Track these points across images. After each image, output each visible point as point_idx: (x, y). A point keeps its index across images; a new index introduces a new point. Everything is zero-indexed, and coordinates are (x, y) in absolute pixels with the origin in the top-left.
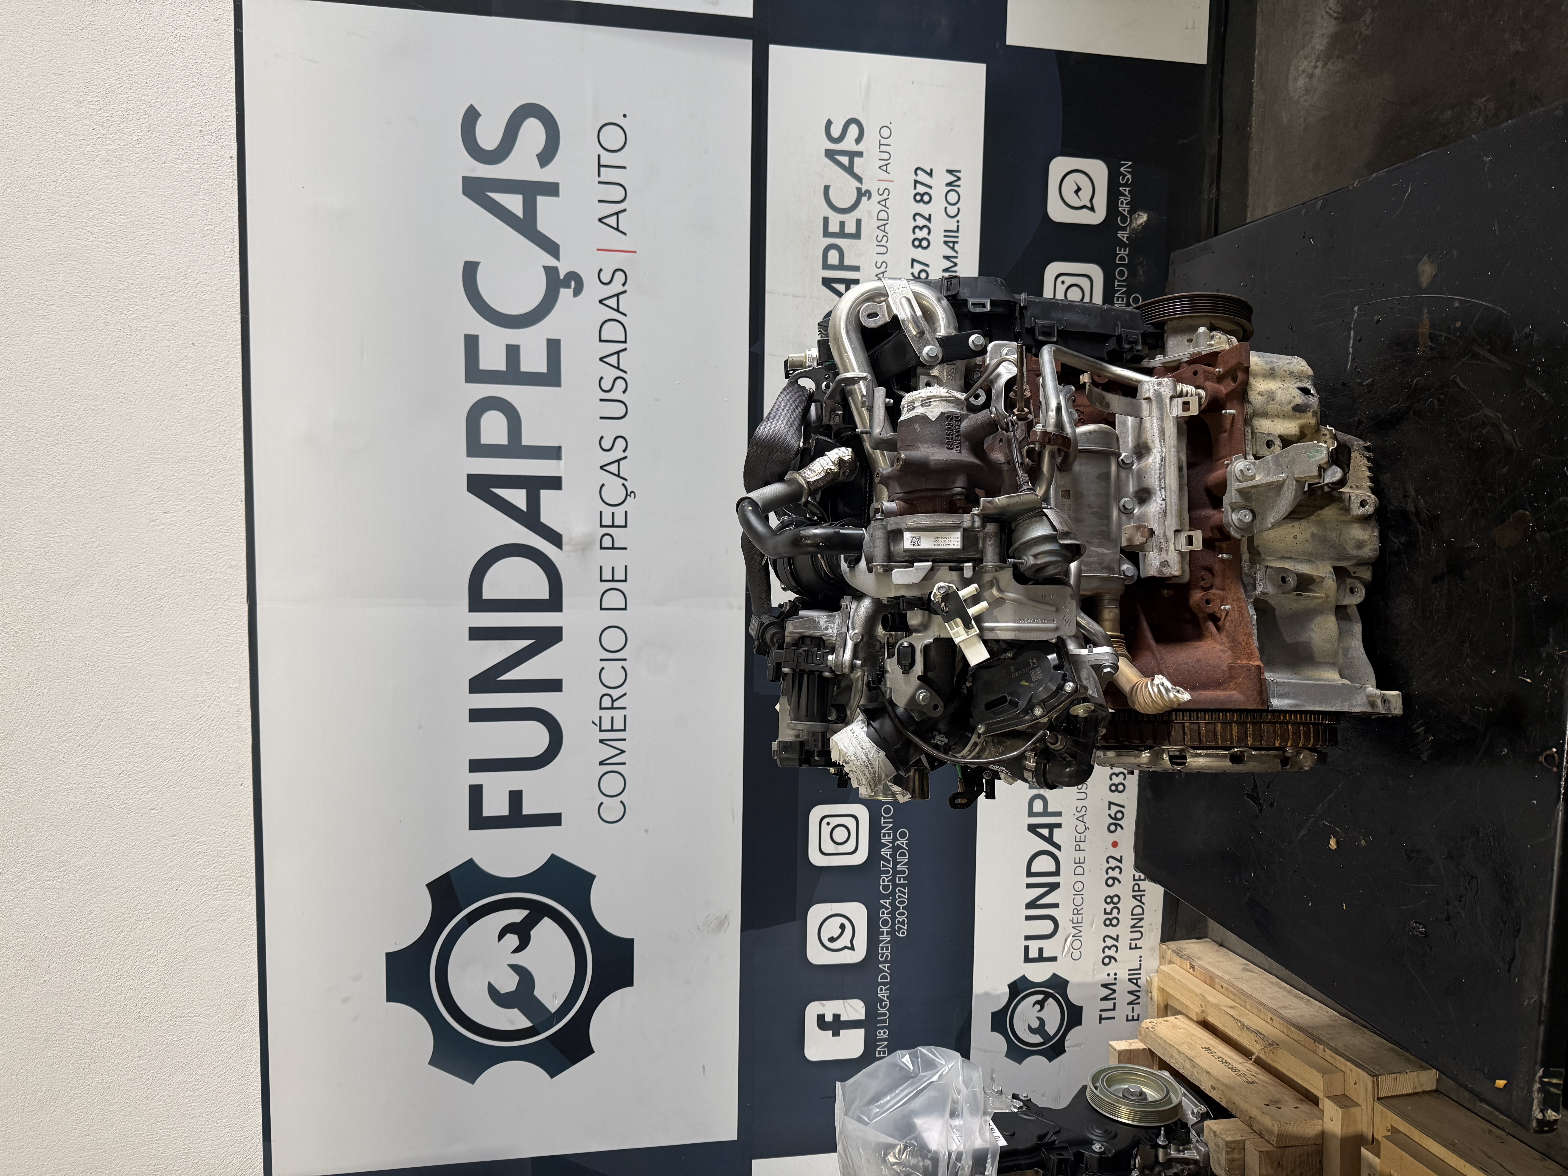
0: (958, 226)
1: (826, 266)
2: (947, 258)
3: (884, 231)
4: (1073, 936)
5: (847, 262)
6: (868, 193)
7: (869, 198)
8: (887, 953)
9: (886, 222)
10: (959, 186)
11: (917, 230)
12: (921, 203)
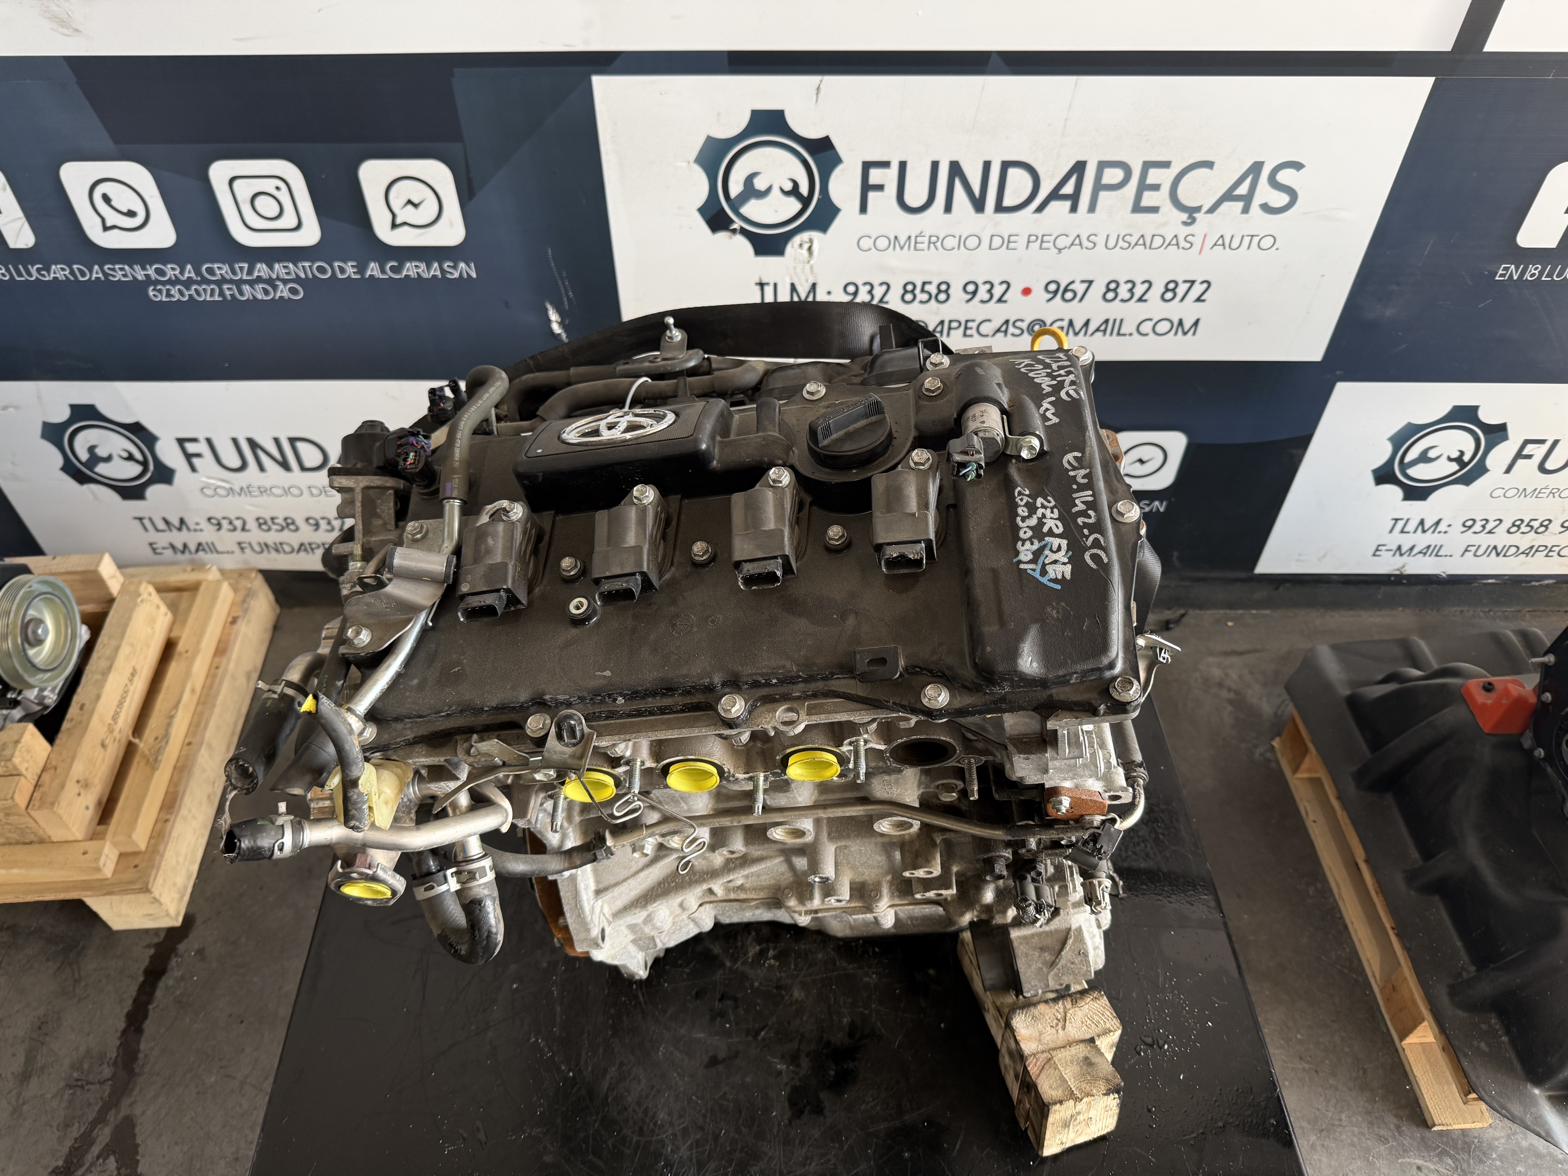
0: (1124, 335)
1: (1102, 166)
2: (1087, 323)
3: (1136, 244)
4: (231, 489)
5: (1103, 195)
6: (1191, 221)
7: (1185, 224)
8: (118, 276)
9: (1148, 245)
10: (1176, 333)
11: (1130, 285)
12: (1163, 290)
